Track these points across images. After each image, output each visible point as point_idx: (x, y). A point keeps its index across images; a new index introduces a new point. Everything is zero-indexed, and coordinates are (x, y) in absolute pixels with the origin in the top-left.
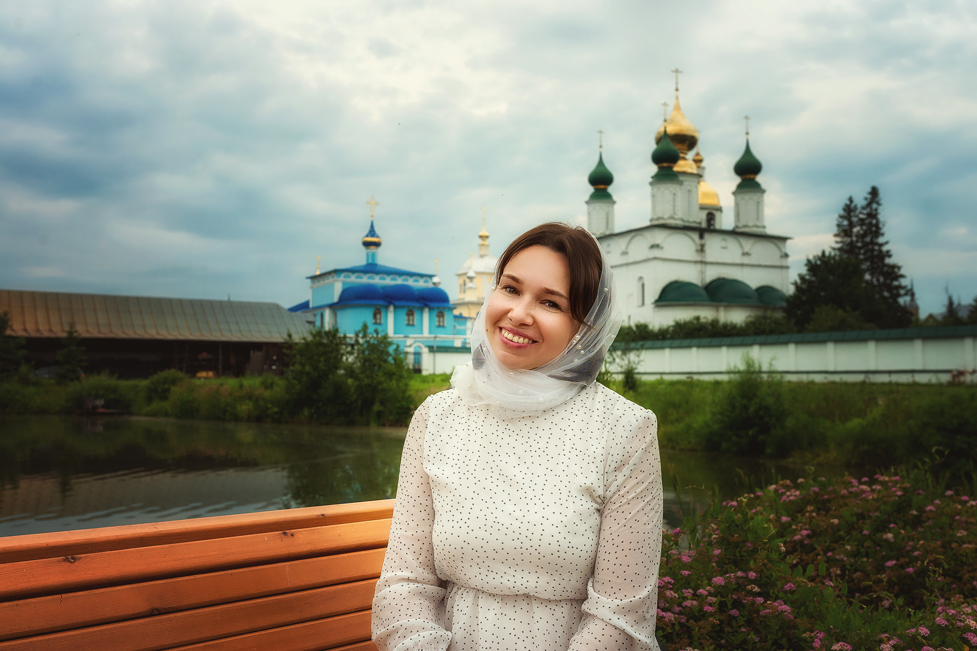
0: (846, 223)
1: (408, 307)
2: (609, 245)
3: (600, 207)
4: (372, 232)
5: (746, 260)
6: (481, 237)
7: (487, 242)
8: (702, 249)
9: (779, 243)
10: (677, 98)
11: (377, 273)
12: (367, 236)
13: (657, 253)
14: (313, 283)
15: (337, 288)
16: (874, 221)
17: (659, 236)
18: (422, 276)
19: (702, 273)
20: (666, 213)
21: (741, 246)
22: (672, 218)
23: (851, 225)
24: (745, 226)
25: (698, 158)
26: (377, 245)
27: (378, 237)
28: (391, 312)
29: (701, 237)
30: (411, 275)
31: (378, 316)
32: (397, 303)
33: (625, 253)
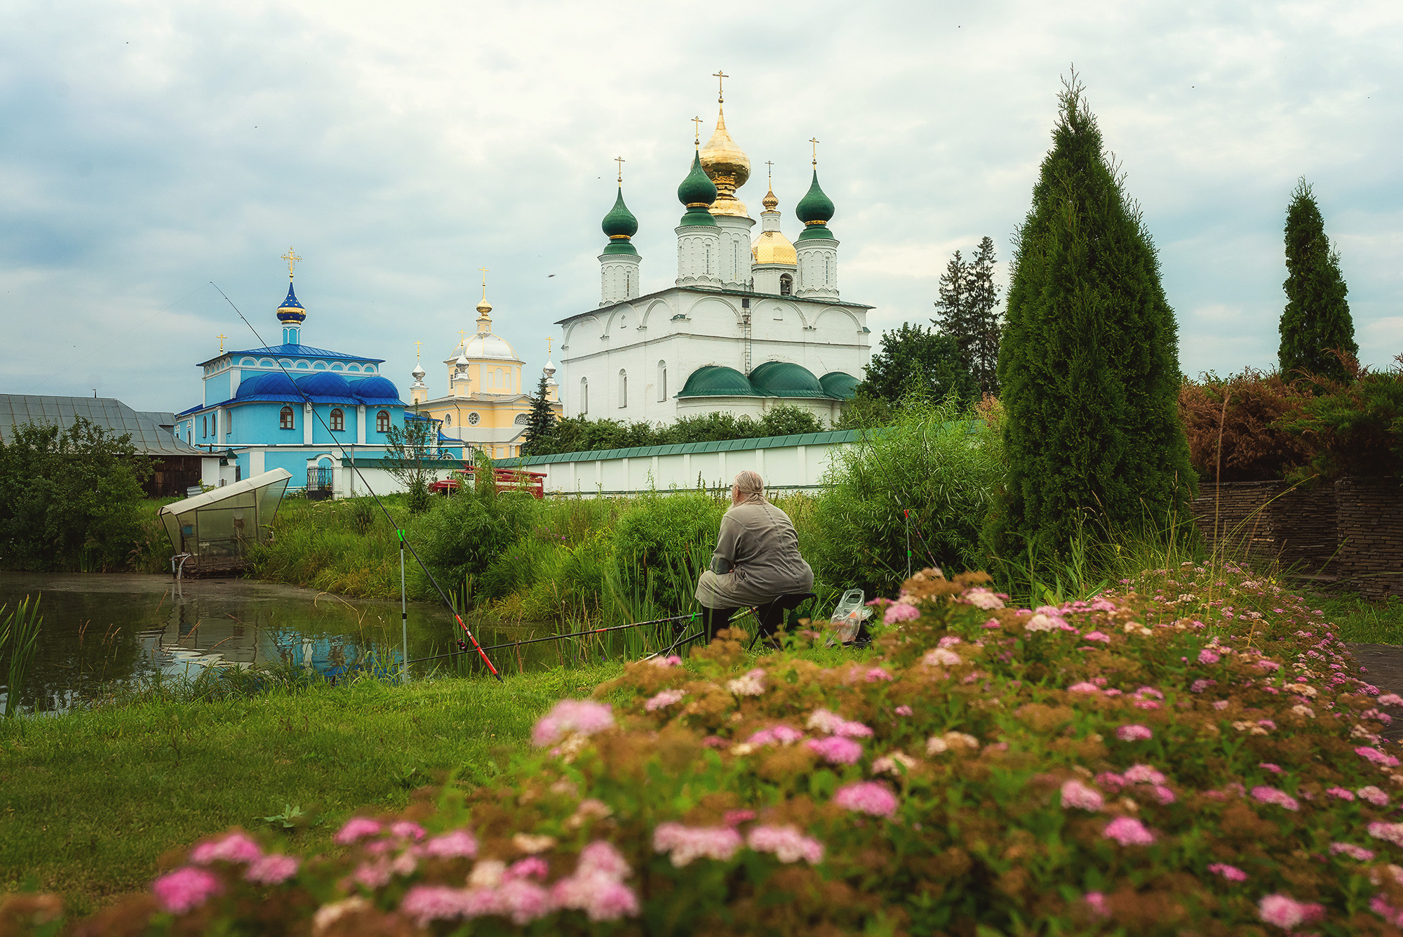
0: (951, 287)
1: (334, 404)
2: (623, 317)
3: (619, 265)
4: (291, 299)
5: (809, 337)
6: (479, 309)
7: (490, 316)
8: (746, 322)
9: (857, 314)
10: (721, 113)
11: (295, 357)
12: (283, 306)
13: (681, 327)
14: (207, 372)
15: (233, 379)
16: (987, 285)
17: (684, 304)
18: (362, 361)
19: (747, 354)
20: (696, 272)
21: (803, 318)
22: (703, 278)
23: (958, 290)
24: (810, 291)
25: (771, 199)
26: (299, 317)
27: (300, 306)
28: (308, 412)
29: (746, 304)
30: (347, 360)
31: (289, 418)
32: (317, 400)
33: (643, 328)
